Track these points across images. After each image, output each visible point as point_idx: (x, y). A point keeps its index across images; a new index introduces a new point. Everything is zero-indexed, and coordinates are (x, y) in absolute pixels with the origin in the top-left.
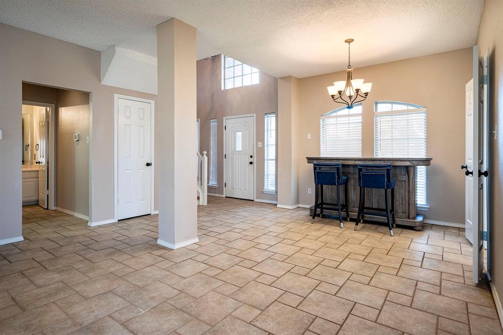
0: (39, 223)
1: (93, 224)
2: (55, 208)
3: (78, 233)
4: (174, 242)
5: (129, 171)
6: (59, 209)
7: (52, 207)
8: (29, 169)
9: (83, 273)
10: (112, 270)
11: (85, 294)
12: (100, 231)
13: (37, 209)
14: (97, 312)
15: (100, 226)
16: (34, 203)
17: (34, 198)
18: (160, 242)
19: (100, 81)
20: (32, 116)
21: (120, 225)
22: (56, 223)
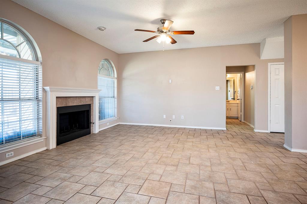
0: (235, 126)
1: (256, 131)
2: (244, 121)
3: (247, 132)
4: (292, 148)
5: (278, 105)
6: (245, 122)
7: (243, 121)
8: (236, 102)
9: (240, 145)
10: (251, 148)
11: (236, 151)
12: (257, 134)
13: (237, 120)
14: (236, 156)
15: (259, 132)
16: (236, 118)
17: (236, 116)
18: (285, 146)
19: (260, 58)
20: (237, 78)
21: (270, 134)
22: (240, 127)
